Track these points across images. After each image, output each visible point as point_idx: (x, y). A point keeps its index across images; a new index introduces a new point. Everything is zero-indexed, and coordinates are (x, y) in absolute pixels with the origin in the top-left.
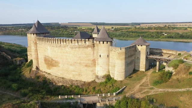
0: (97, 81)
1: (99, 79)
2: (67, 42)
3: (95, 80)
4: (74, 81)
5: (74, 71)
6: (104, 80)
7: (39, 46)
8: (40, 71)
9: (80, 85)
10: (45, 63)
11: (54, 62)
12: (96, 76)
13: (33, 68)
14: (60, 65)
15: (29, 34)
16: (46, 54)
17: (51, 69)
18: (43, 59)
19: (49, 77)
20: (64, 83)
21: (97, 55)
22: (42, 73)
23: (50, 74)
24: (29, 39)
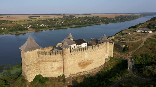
0: (107, 61)
1: (107, 60)
2: (99, 46)
3: (105, 61)
4: (100, 66)
5: (101, 61)
6: (109, 59)
7: (74, 55)
8: (72, 75)
9: (104, 67)
10: (79, 66)
11: (89, 62)
12: (106, 59)
13: (66, 76)
14: (94, 61)
15: (30, 51)
16: (83, 59)
17: (86, 68)
18: (78, 64)
19: (85, 73)
20: (97, 70)
21: (106, 49)
22: (75, 75)
23: (85, 71)
24: (30, 57)
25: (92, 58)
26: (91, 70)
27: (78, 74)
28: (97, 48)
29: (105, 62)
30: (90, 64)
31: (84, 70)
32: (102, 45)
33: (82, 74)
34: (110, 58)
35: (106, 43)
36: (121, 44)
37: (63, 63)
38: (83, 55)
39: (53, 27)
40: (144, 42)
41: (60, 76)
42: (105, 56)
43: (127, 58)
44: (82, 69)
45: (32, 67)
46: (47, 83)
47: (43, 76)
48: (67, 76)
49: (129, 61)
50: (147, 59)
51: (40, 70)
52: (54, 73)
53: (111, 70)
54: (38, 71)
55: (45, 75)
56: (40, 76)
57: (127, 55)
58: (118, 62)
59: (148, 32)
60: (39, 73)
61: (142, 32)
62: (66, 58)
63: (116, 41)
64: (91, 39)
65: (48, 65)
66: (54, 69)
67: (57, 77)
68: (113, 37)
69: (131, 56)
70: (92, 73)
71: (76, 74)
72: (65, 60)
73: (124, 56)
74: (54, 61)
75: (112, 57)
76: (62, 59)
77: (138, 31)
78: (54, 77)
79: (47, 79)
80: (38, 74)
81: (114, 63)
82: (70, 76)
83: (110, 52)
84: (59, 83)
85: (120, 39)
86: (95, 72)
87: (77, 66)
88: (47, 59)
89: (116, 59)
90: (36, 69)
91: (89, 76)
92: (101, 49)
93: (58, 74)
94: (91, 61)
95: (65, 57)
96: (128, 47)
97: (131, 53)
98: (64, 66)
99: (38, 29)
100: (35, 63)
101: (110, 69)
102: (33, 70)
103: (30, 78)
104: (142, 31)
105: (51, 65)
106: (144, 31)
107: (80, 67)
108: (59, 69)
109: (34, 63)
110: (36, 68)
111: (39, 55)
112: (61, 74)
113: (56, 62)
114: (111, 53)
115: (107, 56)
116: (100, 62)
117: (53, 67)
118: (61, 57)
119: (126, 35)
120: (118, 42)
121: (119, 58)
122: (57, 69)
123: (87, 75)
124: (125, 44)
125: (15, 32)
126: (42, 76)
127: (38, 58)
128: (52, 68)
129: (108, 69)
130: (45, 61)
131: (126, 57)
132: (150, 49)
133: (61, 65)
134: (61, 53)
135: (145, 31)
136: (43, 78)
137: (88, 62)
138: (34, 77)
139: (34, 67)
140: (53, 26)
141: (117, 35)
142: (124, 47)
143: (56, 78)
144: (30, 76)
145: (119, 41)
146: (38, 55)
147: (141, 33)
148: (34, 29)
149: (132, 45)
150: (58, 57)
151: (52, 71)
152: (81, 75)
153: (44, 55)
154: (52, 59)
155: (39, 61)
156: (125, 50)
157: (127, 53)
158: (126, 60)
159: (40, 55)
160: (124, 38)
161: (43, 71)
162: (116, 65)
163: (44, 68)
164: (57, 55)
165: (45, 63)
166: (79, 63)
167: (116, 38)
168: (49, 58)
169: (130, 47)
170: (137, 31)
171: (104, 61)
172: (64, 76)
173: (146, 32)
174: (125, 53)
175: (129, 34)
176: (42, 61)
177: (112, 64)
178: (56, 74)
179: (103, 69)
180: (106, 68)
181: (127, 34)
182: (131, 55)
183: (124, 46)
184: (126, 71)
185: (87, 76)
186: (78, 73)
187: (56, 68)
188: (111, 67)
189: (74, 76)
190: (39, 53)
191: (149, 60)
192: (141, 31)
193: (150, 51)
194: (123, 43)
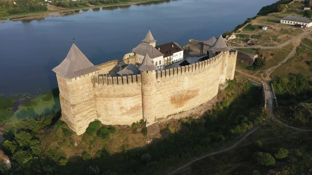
1: (223, 86)
2: (211, 62)
4: (211, 101)
5: (213, 90)
6: (227, 85)
7: (163, 84)
8: (158, 120)
9: (217, 100)
10: (172, 103)
11: (190, 94)
12: (221, 85)
13: (148, 123)
14: (200, 92)
15: (78, 78)
16: (179, 89)
17: (185, 105)
18: (170, 99)
19: (183, 116)
20: (205, 109)
21: (223, 65)
22: (164, 120)
23: (183, 111)
24: (77, 88)
25: (196, 86)
26: (193, 109)
27: (170, 118)
28: (206, 66)
29: (220, 91)
30: (193, 97)
31: (180, 109)
32: (216, 60)
33: (178, 117)
34: (229, 81)
35: (224, 53)
36: (251, 53)
37: (141, 99)
38: (180, 83)
39: (100, 4)
40: (295, 49)
41: (136, 122)
42: (220, 78)
43: (262, 82)
44: (177, 107)
45: (82, 108)
46: (112, 136)
47: (104, 123)
48: (150, 122)
49: (265, 89)
50: (299, 84)
51: (97, 111)
52: (126, 117)
53: (230, 106)
54: (94, 114)
55: (108, 120)
56: (97, 122)
57: (262, 75)
58: (243, 91)
59: (304, 24)
60: (96, 118)
61: (293, 24)
62: (149, 90)
63: (240, 46)
64: (190, 41)
65: (114, 104)
66: (124, 111)
67: (130, 124)
68: (233, 35)
69: (268, 79)
70: (196, 115)
71: (165, 117)
72: (146, 93)
73: (255, 77)
74: (124, 96)
75: (232, 81)
76: (140, 92)
77: (284, 21)
78: (124, 126)
79: (111, 128)
80: (93, 120)
81: (236, 92)
82: (155, 122)
83: (230, 70)
84: (136, 136)
85: (247, 40)
86: (200, 112)
87: (169, 102)
88: (112, 93)
89: (239, 85)
90: (90, 110)
91: (189, 120)
92: (214, 67)
93: (132, 118)
94: (193, 91)
95: (147, 88)
96: (264, 58)
97: (270, 72)
98: (145, 104)
99: (68, 7)
100: (87, 99)
101: (228, 104)
102: (85, 113)
103: (80, 127)
104: (293, 22)
105: (119, 103)
106: (296, 23)
107: (174, 105)
108: (133, 109)
109: (85, 100)
110: (89, 108)
111: (94, 84)
112: (137, 118)
113: (130, 98)
114: (231, 72)
115: (223, 79)
116: (211, 93)
117: (123, 106)
118: (139, 87)
119: (260, 31)
120: (243, 47)
121: (245, 82)
122: (131, 110)
123: (186, 118)
124: (257, 51)
125: (22, 16)
126: (101, 122)
127: (92, 89)
128: (122, 108)
129: (225, 106)
130: (107, 96)
131: (260, 80)
132: (308, 63)
133: (138, 103)
134: (139, 80)
135: (299, 23)
136: (104, 127)
137: (188, 94)
138: (87, 126)
139: (86, 108)
140: (100, 2)
141: (240, 29)
142: (256, 59)
143: (128, 126)
144: (79, 124)
145: (245, 46)
146: (92, 85)
147: (290, 27)
148: (61, 8)
149: (272, 55)
150: (133, 87)
151: (120, 113)
152: (176, 118)
153: (105, 85)
154: (120, 93)
155: (95, 96)
156: (257, 65)
157: (261, 72)
158: (259, 86)
159: (97, 84)
160: (256, 39)
161: (103, 114)
162: (240, 97)
163: (106, 109)
164: (130, 84)
165: (106, 99)
166: (172, 97)
167: (238, 38)
168: (115, 91)
169: (267, 60)
170: (281, 21)
171: (218, 88)
172: (143, 122)
173: (299, 26)
174: (258, 71)
175: (266, 29)
176: (101, 96)
177: (232, 94)
178: (129, 120)
179: (215, 105)
180: (221, 103)
181: (261, 27)
182: (268, 75)
183: (256, 56)
184: (261, 112)
185: (185, 121)
186: (169, 116)
187: (129, 109)
188: (231, 101)
189: (162, 121)
190: (94, 80)
191: (305, 86)
192: (290, 22)
193: (306, 67)
194: (255, 51)
